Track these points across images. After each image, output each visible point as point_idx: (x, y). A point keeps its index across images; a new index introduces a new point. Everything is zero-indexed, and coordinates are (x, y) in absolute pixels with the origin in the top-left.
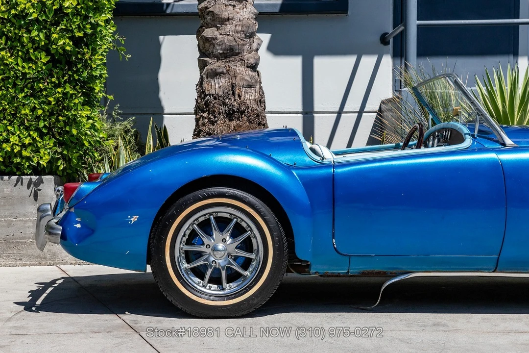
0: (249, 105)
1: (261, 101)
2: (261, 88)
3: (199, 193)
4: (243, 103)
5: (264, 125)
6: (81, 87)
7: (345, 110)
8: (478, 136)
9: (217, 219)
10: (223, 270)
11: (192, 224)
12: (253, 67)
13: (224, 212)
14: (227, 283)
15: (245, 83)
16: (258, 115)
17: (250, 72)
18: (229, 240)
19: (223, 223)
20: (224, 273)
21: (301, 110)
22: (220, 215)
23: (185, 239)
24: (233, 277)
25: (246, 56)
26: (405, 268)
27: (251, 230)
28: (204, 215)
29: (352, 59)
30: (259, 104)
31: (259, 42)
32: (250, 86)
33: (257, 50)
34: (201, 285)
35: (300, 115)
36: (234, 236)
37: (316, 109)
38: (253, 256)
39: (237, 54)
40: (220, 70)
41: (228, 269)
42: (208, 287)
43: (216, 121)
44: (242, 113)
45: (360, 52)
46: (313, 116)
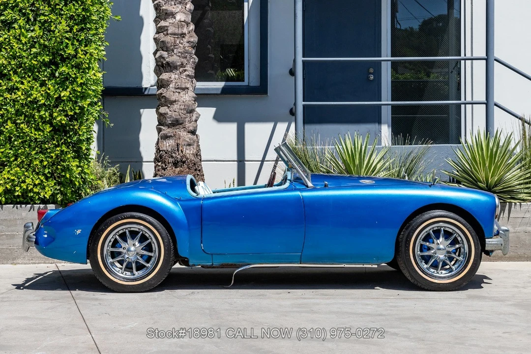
0: (189, 157)
1: (198, 154)
2: (198, 146)
3: (119, 216)
4: (185, 156)
5: (199, 170)
6: (73, 147)
7: (266, 159)
8: (294, 181)
9: (131, 232)
10: (133, 263)
11: (115, 235)
12: (193, 132)
13: (135, 228)
14: (137, 271)
15: (186, 143)
16: (195, 164)
17: (190, 135)
18: (137, 244)
19: (134, 234)
20: (134, 265)
21: (236, 159)
22: (132, 229)
23: (111, 244)
24: (140, 267)
25: (187, 125)
26: (247, 261)
27: (151, 239)
28: (123, 229)
29: (271, 125)
30: (196, 156)
31: (197, 115)
32: (189, 145)
33: (196, 121)
34: (120, 272)
35: (236, 163)
36: (141, 242)
37: (246, 159)
38: (152, 254)
39: (181, 124)
40: (170, 135)
41: (137, 263)
42: (124, 274)
43: (166, 168)
44: (184, 162)
45: (276, 120)
46: (245, 163)
